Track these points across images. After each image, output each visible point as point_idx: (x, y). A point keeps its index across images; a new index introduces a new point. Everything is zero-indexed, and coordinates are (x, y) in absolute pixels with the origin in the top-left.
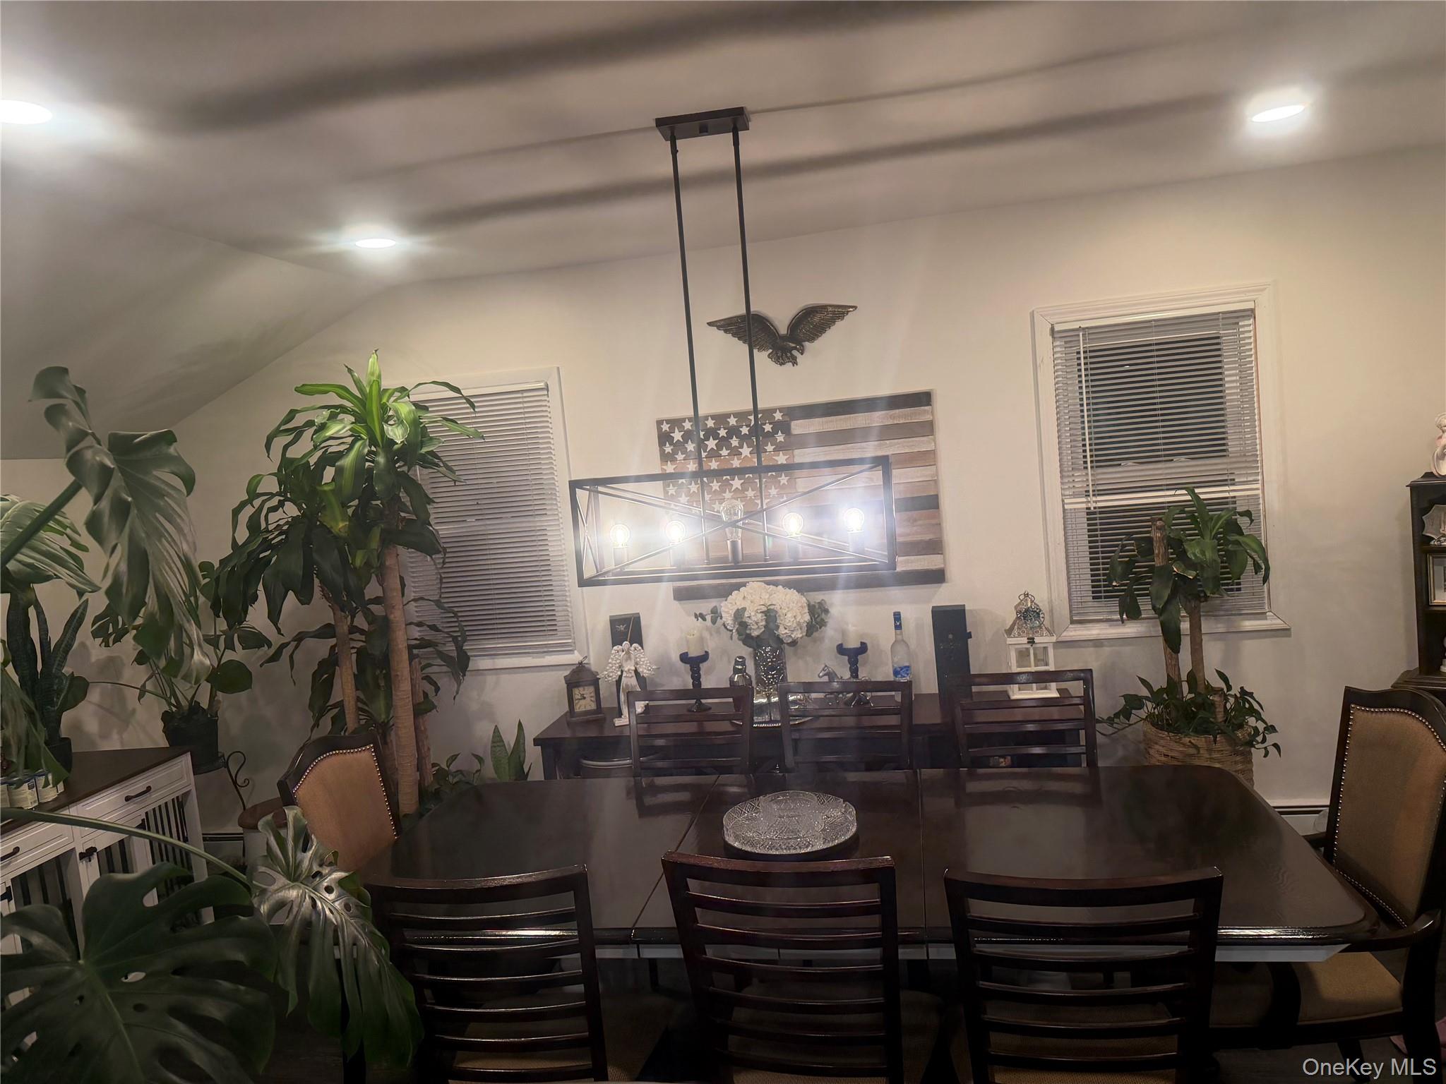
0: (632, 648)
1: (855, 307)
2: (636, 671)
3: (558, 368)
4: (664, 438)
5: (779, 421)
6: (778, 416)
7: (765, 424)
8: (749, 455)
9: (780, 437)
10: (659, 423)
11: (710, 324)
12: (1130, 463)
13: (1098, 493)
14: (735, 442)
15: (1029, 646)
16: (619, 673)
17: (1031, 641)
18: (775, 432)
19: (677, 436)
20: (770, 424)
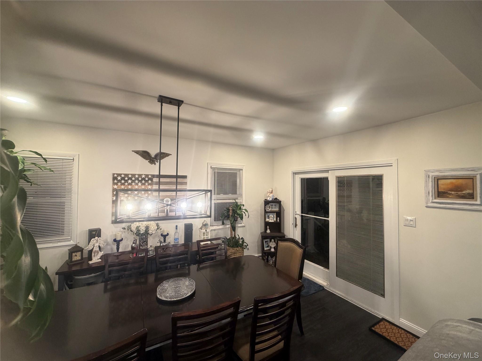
0: (99, 239)
1: (171, 155)
2: (99, 246)
3: (79, 154)
4: (114, 178)
5: (150, 178)
6: (150, 176)
7: (146, 178)
8: (141, 185)
9: (150, 182)
10: (114, 174)
11: (132, 151)
12: (222, 194)
13: (217, 200)
14: (137, 182)
15: (205, 232)
16: (93, 247)
17: (206, 231)
18: (148, 180)
19: (119, 178)
20: (147, 178)
